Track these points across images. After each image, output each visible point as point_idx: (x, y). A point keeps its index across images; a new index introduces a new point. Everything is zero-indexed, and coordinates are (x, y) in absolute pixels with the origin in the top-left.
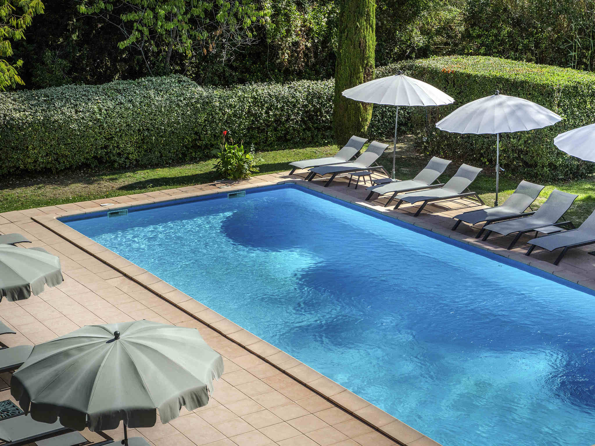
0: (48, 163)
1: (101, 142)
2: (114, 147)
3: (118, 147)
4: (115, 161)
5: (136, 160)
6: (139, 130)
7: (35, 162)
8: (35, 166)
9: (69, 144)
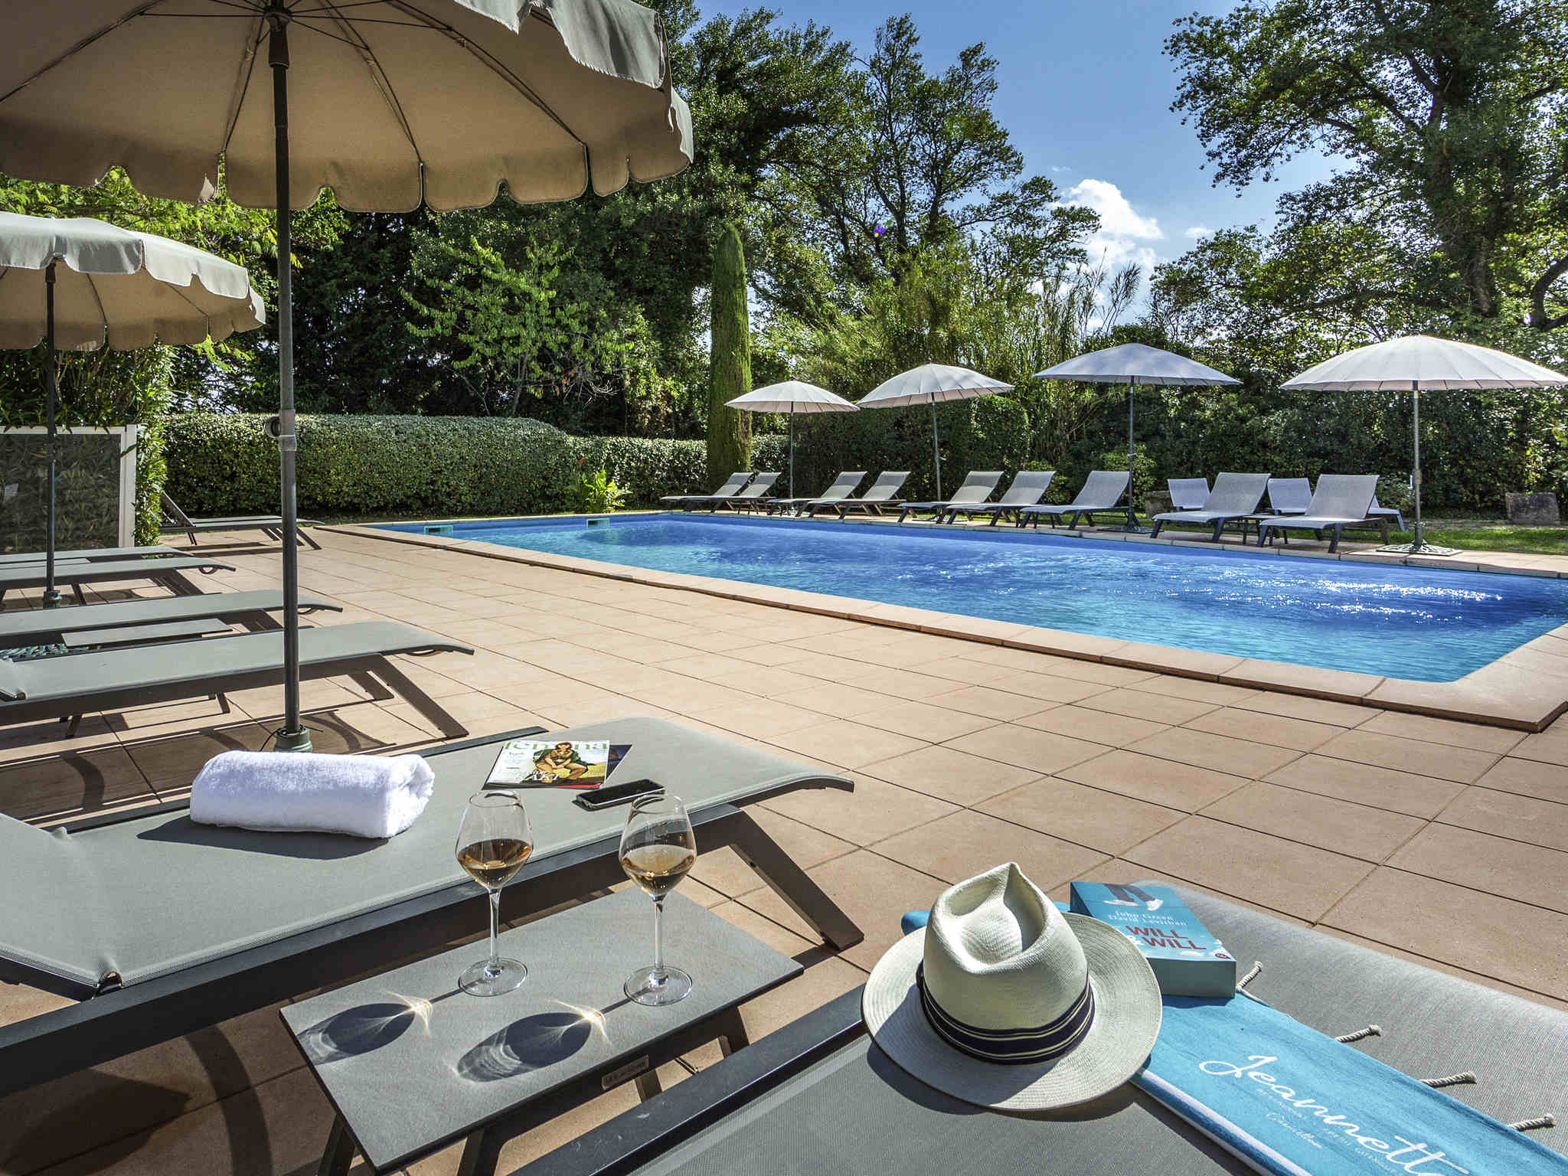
0: (355, 496)
1: (427, 475)
2: (442, 484)
3: (447, 484)
4: (443, 503)
5: (470, 504)
6: (475, 466)
7: (338, 493)
8: (337, 499)
9: (384, 472)
